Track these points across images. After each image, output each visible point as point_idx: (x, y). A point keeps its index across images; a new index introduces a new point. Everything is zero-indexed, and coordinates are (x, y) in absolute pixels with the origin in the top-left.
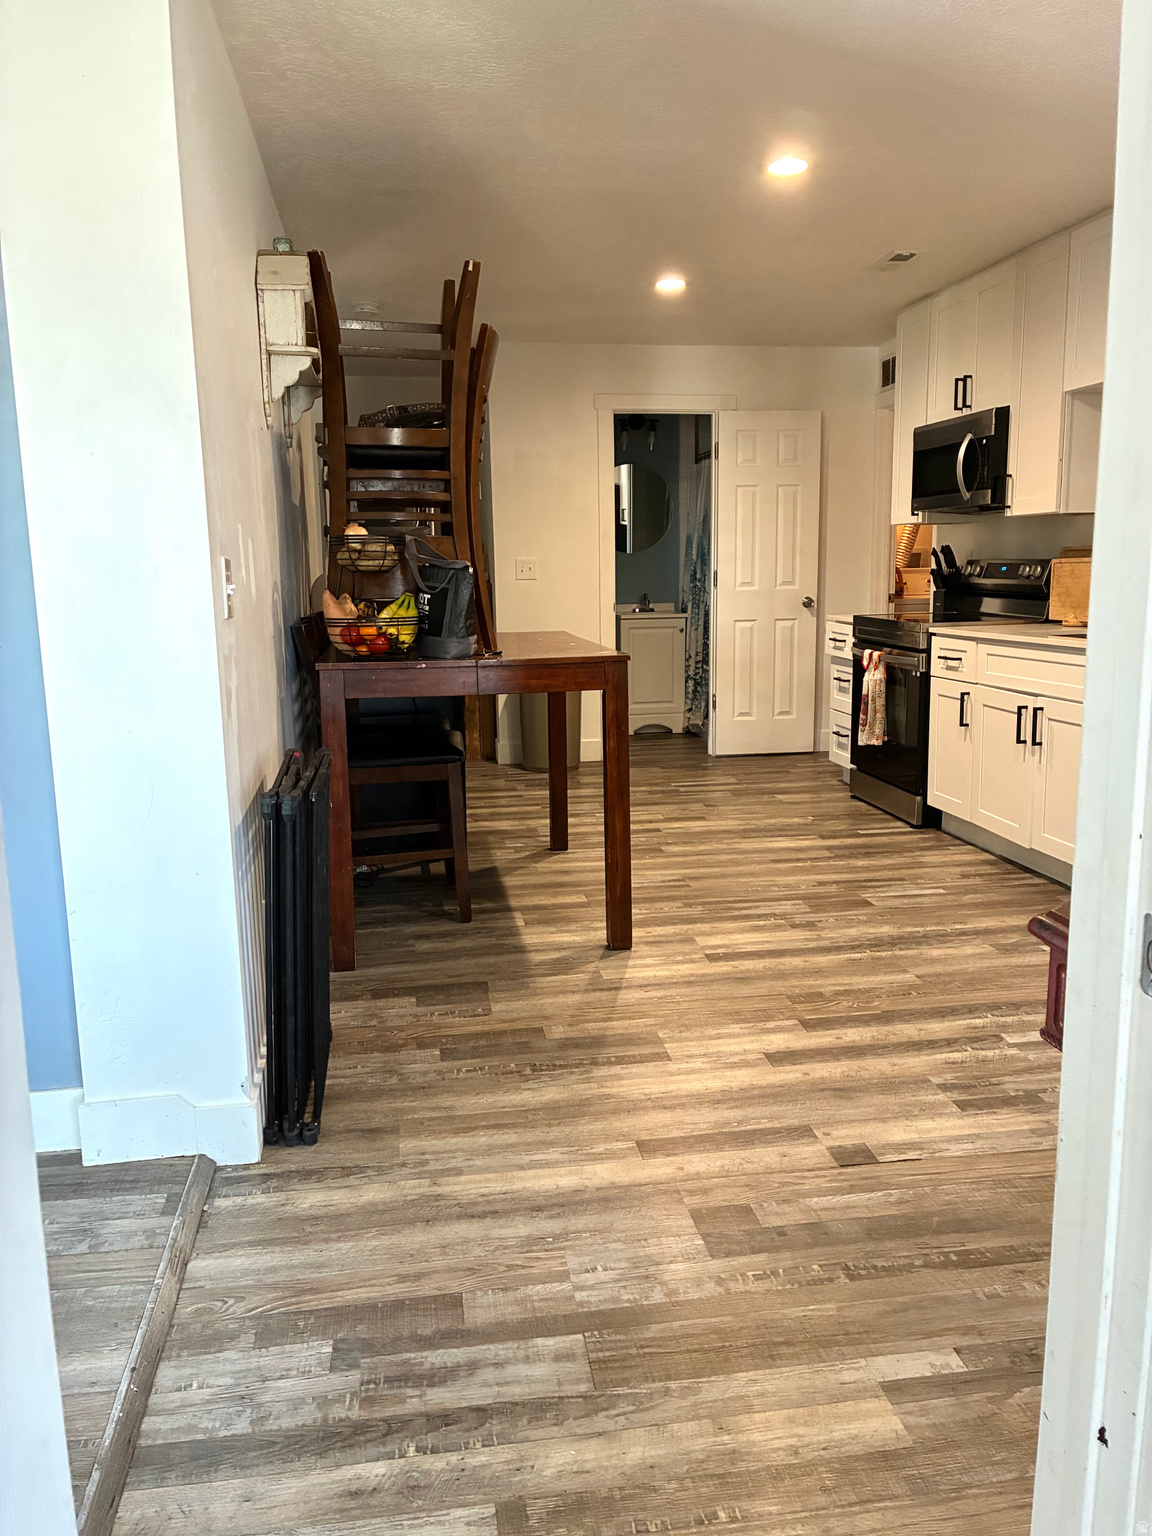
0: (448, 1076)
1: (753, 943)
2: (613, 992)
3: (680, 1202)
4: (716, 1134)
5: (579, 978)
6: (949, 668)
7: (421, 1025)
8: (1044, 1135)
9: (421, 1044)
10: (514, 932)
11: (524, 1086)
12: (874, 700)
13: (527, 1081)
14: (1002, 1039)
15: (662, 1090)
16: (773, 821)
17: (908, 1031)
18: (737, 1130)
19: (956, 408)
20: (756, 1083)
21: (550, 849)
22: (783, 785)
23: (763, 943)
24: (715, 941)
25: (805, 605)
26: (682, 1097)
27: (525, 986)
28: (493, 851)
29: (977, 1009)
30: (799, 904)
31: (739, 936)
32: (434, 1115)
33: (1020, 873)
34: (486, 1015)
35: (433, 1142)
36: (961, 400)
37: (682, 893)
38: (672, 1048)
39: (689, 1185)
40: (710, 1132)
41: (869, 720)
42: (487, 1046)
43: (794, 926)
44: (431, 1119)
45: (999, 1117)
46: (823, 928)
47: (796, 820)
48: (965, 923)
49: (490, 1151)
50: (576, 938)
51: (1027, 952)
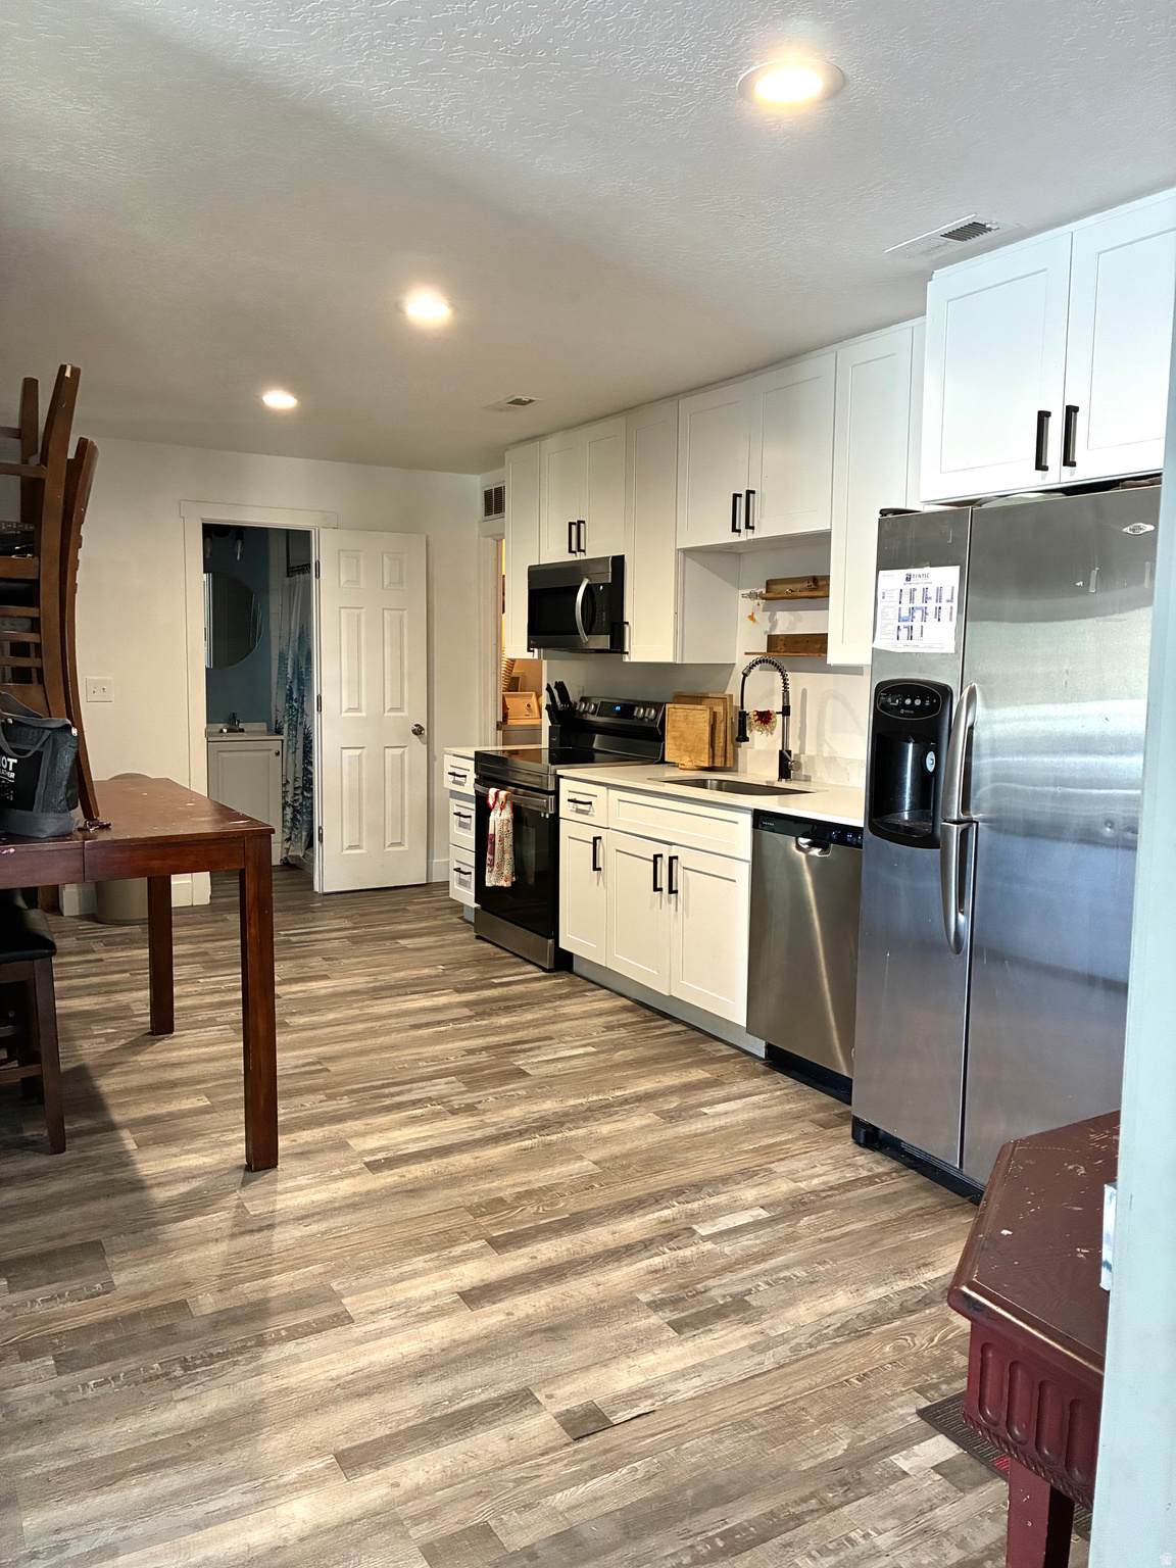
0: (72, 1397)
1: (415, 1140)
2: (265, 1233)
3: (405, 1536)
4: (427, 1423)
5: (219, 1219)
6: (578, 811)
7: (21, 1323)
8: (763, 1351)
9: (27, 1352)
10: (123, 1161)
11: (177, 1395)
12: (501, 840)
13: (179, 1386)
14: (694, 1232)
15: (351, 1369)
16: (402, 974)
17: (601, 1236)
18: (450, 1411)
19: (570, 551)
20: (457, 1337)
21: (149, 1034)
22: (404, 927)
23: (425, 1138)
24: (373, 1142)
25: (414, 732)
26: (375, 1374)
27: (152, 1240)
28: (78, 1043)
29: (662, 1197)
30: (453, 1082)
31: (397, 1133)
32: (62, 1464)
33: (658, 1020)
34: (107, 1293)
35: (69, 1508)
36: (575, 542)
37: (321, 1081)
38: (353, 1303)
39: (413, 1508)
40: (420, 1421)
41: (496, 862)
42: (117, 1341)
43: (454, 1112)
44: (60, 1472)
45: (716, 1336)
46: (485, 1111)
47: (426, 971)
48: (624, 1088)
49: (147, 1508)
50: (206, 1160)
51: (691, 1117)
